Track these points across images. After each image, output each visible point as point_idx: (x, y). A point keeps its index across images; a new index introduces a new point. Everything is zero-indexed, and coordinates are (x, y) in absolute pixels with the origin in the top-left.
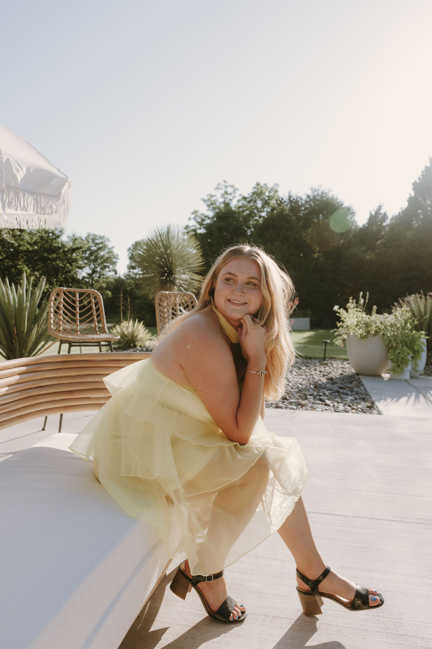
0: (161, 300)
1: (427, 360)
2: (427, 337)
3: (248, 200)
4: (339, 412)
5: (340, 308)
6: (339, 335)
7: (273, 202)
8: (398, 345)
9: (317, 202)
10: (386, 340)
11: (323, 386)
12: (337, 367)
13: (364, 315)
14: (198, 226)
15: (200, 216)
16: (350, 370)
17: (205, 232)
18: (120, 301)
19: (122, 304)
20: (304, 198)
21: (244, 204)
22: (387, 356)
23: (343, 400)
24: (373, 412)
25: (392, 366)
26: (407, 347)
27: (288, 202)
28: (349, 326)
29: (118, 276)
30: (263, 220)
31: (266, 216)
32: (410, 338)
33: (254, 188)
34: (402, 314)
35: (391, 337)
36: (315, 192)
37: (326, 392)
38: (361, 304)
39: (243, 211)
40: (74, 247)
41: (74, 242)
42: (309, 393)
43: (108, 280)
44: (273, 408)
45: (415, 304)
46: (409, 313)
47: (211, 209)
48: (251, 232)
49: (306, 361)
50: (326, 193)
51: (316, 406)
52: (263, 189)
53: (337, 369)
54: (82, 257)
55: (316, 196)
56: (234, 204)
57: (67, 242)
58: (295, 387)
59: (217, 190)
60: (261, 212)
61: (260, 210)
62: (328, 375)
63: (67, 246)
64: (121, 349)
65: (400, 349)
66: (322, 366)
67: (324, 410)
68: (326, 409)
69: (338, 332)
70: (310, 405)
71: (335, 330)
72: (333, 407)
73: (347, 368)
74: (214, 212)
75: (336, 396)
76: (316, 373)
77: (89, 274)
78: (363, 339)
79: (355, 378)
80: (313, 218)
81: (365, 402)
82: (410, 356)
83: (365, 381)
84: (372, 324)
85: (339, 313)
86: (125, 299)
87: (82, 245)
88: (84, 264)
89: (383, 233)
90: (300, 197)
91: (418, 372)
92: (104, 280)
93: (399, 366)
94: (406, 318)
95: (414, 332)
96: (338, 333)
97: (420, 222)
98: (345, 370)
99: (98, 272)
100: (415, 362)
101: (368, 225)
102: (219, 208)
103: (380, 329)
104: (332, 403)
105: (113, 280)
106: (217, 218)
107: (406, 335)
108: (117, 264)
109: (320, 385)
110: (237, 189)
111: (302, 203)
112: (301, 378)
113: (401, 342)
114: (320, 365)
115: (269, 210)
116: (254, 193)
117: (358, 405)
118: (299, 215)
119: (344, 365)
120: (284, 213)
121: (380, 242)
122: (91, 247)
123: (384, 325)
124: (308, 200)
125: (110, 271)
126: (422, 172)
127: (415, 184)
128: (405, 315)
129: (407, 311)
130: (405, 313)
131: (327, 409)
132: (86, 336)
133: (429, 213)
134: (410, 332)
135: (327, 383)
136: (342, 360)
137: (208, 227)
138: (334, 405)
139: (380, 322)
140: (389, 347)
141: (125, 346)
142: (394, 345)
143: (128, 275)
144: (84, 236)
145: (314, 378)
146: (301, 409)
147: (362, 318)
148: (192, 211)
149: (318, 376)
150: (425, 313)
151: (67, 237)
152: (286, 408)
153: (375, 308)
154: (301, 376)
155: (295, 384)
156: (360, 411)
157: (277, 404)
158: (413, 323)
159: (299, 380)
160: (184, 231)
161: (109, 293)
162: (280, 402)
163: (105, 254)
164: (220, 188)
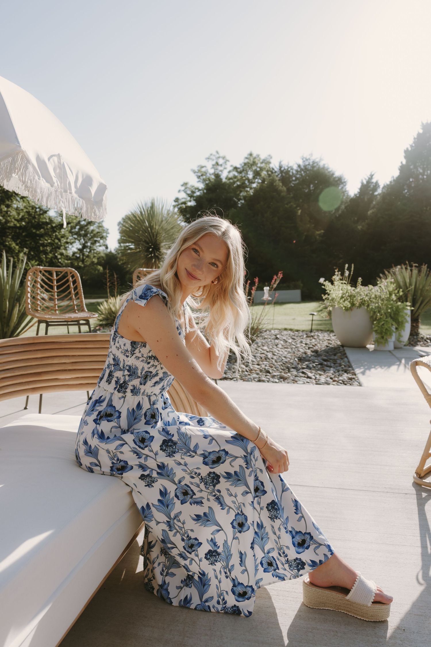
0: (138, 277)
1: (411, 331)
2: (413, 308)
3: (239, 170)
4: (321, 384)
5: (325, 281)
6: (325, 308)
7: (264, 173)
8: (382, 317)
9: (308, 172)
10: (370, 312)
11: (308, 358)
12: (323, 339)
13: (349, 287)
14: (189, 198)
15: (190, 188)
16: (336, 342)
17: (195, 204)
18: (106, 277)
19: (108, 280)
20: (295, 167)
21: (234, 175)
22: (372, 328)
23: (326, 372)
24: (354, 384)
25: (376, 338)
26: (392, 318)
27: (279, 173)
28: (334, 299)
29: (109, 250)
30: (254, 192)
31: (257, 188)
32: (395, 309)
33: (246, 158)
34: (386, 286)
35: (375, 309)
36: (306, 161)
37: (310, 365)
38: (346, 276)
39: (234, 182)
42: (293, 366)
43: (99, 255)
44: (255, 382)
45: (400, 275)
46: (393, 284)
47: (201, 181)
48: (242, 204)
49: (293, 334)
50: (317, 162)
51: (298, 379)
52: (256, 160)
53: (323, 342)
54: (71, 233)
55: (307, 165)
56: (224, 176)
57: (55, 217)
58: (279, 360)
59: (208, 160)
60: (252, 183)
61: (251, 181)
62: (313, 347)
63: (55, 221)
64: (108, 325)
65: (384, 321)
66: (308, 338)
67: (305, 382)
68: (307, 382)
69: (324, 304)
70: (292, 378)
71: (321, 302)
73: (333, 340)
74: (205, 183)
75: (319, 369)
76: (302, 346)
77: (79, 250)
78: (348, 311)
79: (340, 350)
80: (304, 188)
81: (347, 374)
82: (394, 327)
83: (348, 352)
84: (357, 296)
85: (324, 285)
86: (112, 275)
88: (73, 239)
89: (374, 203)
90: (291, 167)
91: (402, 343)
92: (95, 255)
93: (383, 337)
94: (391, 290)
95: (399, 303)
96: (324, 306)
97: (412, 191)
98: (331, 342)
99: (89, 247)
100: (399, 333)
101: (359, 195)
102: (209, 180)
103: (365, 301)
104: (314, 375)
105: (104, 255)
106: (207, 190)
107: (391, 306)
108: (107, 238)
109: (304, 357)
110: (228, 161)
111: (293, 173)
112: (286, 351)
113: (385, 313)
115: (260, 181)
116: (245, 164)
117: (340, 377)
118: (290, 185)
119: (330, 337)
120: (274, 184)
121: (371, 211)
122: (80, 221)
123: (369, 297)
124: (299, 170)
125: (100, 246)
126: (415, 138)
127: (406, 152)
128: (390, 287)
129: (391, 283)
130: (389, 284)
131: (309, 381)
132: (64, 315)
134: (395, 303)
135: (312, 355)
136: (328, 332)
137: (198, 200)
138: (316, 378)
139: (365, 294)
140: (373, 318)
142: (379, 316)
143: (119, 250)
145: (299, 351)
146: (283, 382)
147: (347, 290)
148: (182, 183)
149: (304, 348)
150: (410, 284)
151: (55, 212)
152: (268, 382)
153: (360, 280)
154: (286, 349)
155: (280, 357)
156: (341, 383)
157: (260, 377)
158: (398, 295)
159: (284, 353)
160: (174, 203)
161: (100, 268)
162: (263, 376)
163: (95, 228)
164: (211, 159)
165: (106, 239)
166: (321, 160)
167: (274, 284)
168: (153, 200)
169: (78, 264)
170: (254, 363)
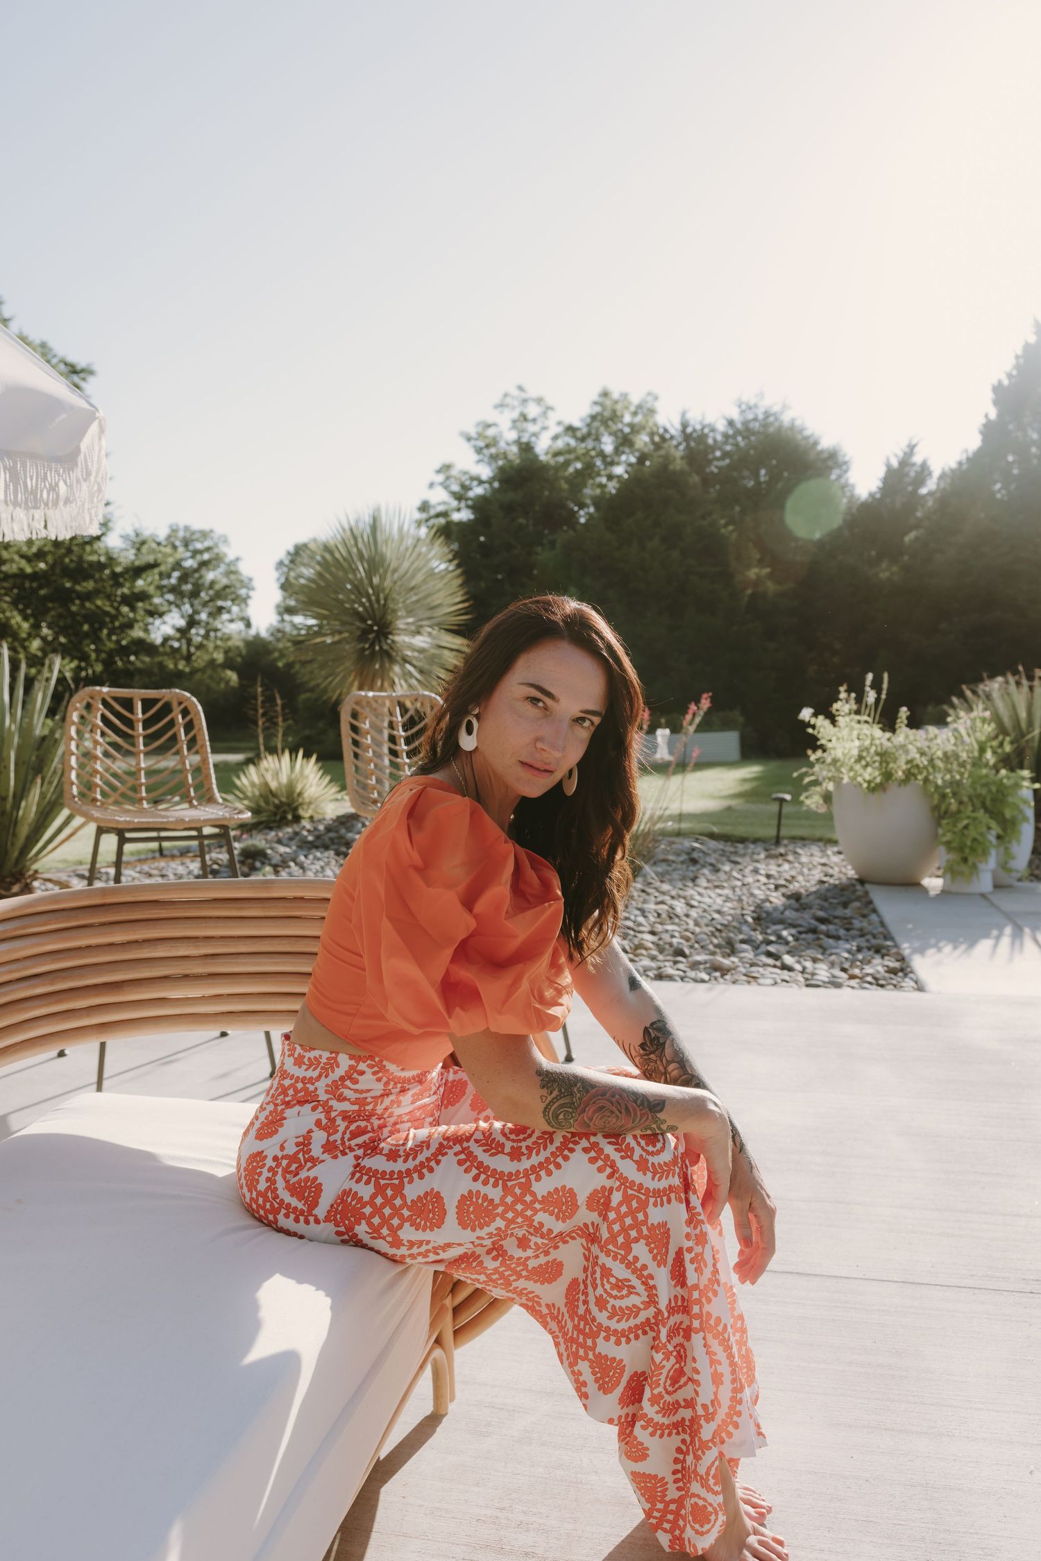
0: (355, 715)
1: (1035, 841)
2: (1037, 786)
3: (579, 434)
4: (818, 986)
5: (815, 715)
6: (816, 783)
7: (642, 440)
8: (962, 808)
9: (753, 438)
10: (931, 796)
11: (776, 915)
12: (811, 863)
13: (877, 732)
14: (455, 503)
15: (458, 476)
16: (844, 870)
17: (472, 517)
18: (256, 705)
19: (261, 711)
20: (721, 426)
21: (568, 444)
22: (936, 836)
23: (828, 952)
24: (903, 985)
25: (948, 861)
26: (986, 810)
27: (680, 439)
28: (839, 760)
29: (253, 632)
30: (617, 486)
31: (626, 476)
32: (994, 789)
33: (596, 403)
34: (973, 728)
35: (944, 786)
36: (748, 411)
37: (785, 933)
38: (869, 703)
39: (567, 463)
40: (137, 563)
41: (138, 550)
42: (741, 937)
43: (230, 643)
45: (1004, 700)
46: (989, 724)
47: (486, 459)
48: (588, 517)
49: (732, 849)
50: (775, 414)
51: (758, 972)
52: (619, 407)
53: (810, 870)
54: (160, 588)
55: (750, 421)
56: (543, 446)
57: (122, 550)
58: (705, 921)
59: (500, 409)
60: (612, 463)
61: (609, 459)
62: (787, 884)
63: (122, 560)
64: (261, 827)
65: (968, 817)
66: (772, 861)
67: (779, 981)
68: (783, 980)
69: (813, 774)
70: (743, 970)
71: (804, 770)
72: (803, 972)
73: (836, 864)
74: (494, 465)
75: (809, 943)
76: (758, 881)
77: (179, 630)
78: (876, 793)
79: (855, 891)
80: (744, 478)
81: (883, 957)
82: (994, 833)
83: (879, 897)
84: (897, 754)
85: (814, 727)
86: (270, 700)
87: (159, 556)
88: (165, 603)
89: (919, 514)
90: (709, 425)
91: (1014, 874)
92: (219, 643)
93: (965, 860)
94: (983, 738)
95: (1003, 772)
96: (812, 778)
97: (1013, 487)
98: (831, 871)
99: (203, 624)
100: (1007, 849)
101: (881, 495)
102: (506, 457)
103: (917, 766)
104: (799, 962)
105: (241, 644)
106: (501, 482)
107: (984, 781)
108: (249, 602)
109: (768, 913)
110: (551, 408)
111: (715, 441)
112: (720, 895)
113: (970, 798)
114: (767, 857)
115: (633, 460)
116: (593, 417)
117: (865, 967)
118: (708, 470)
119: (828, 856)
120: (671, 467)
121: (913, 535)
122: (182, 560)
123: (928, 758)
124: (731, 432)
125: (232, 621)
126: (1017, 357)
127: (998, 389)
128: (981, 731)
129: (984, 720)
130: (979, 724)
131: (787, 978)
133: (1035, 462)
134: (994, 772)
135: (786, 907)
136: (821, 844)
137: (479, 506)
138: (804, 968)
139: (918, 749)
140: (940, 814)
141: (273, 818)
142: (954, 805)
143: (279, 631)
144: (162, 534)
145: (752, 895)
146: (721, 980)
147: (873, 739)
148: (438, 467)
149: (763, 888)
150: (1030, 725)
151: (121, 536)
152: (682, 979)
153: (904, 712)
154: (718, 891)
155: (705, 911)
156: (870, 983)
157: (660, 968)
158: (999, 751)
159: (715, 902)
160: (417, 515)
161: (233, 676)
162: (667, 964)
163: (219, 577)
164: (507, 406)
165: (247, 605)
166: (785, 407)
167: (691, 723)
168: (378, 510)
169: (176, 665)
170: (642, 929)
